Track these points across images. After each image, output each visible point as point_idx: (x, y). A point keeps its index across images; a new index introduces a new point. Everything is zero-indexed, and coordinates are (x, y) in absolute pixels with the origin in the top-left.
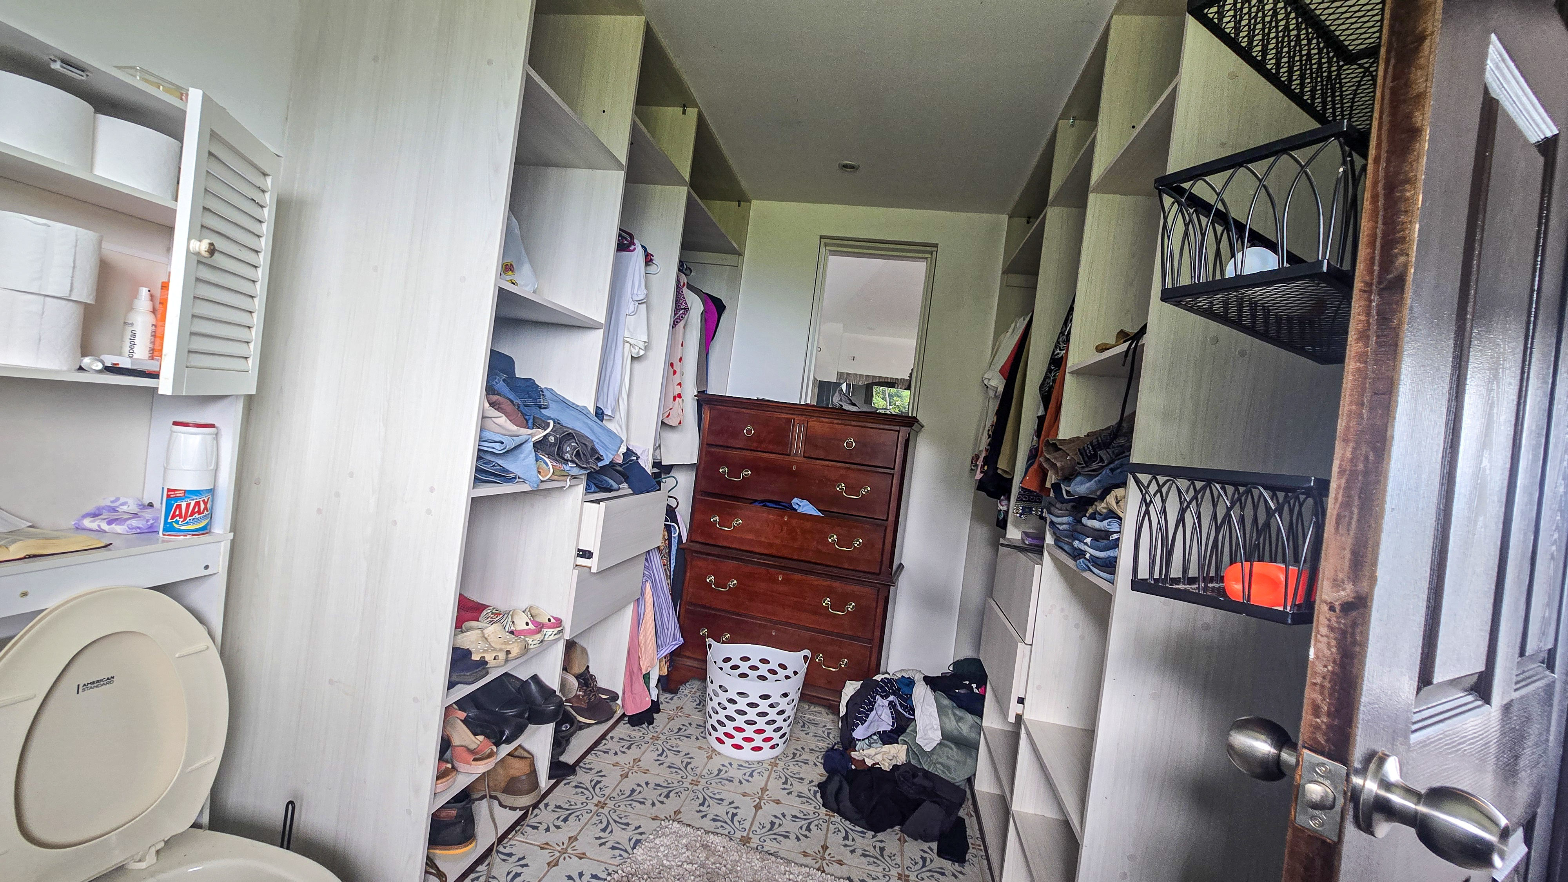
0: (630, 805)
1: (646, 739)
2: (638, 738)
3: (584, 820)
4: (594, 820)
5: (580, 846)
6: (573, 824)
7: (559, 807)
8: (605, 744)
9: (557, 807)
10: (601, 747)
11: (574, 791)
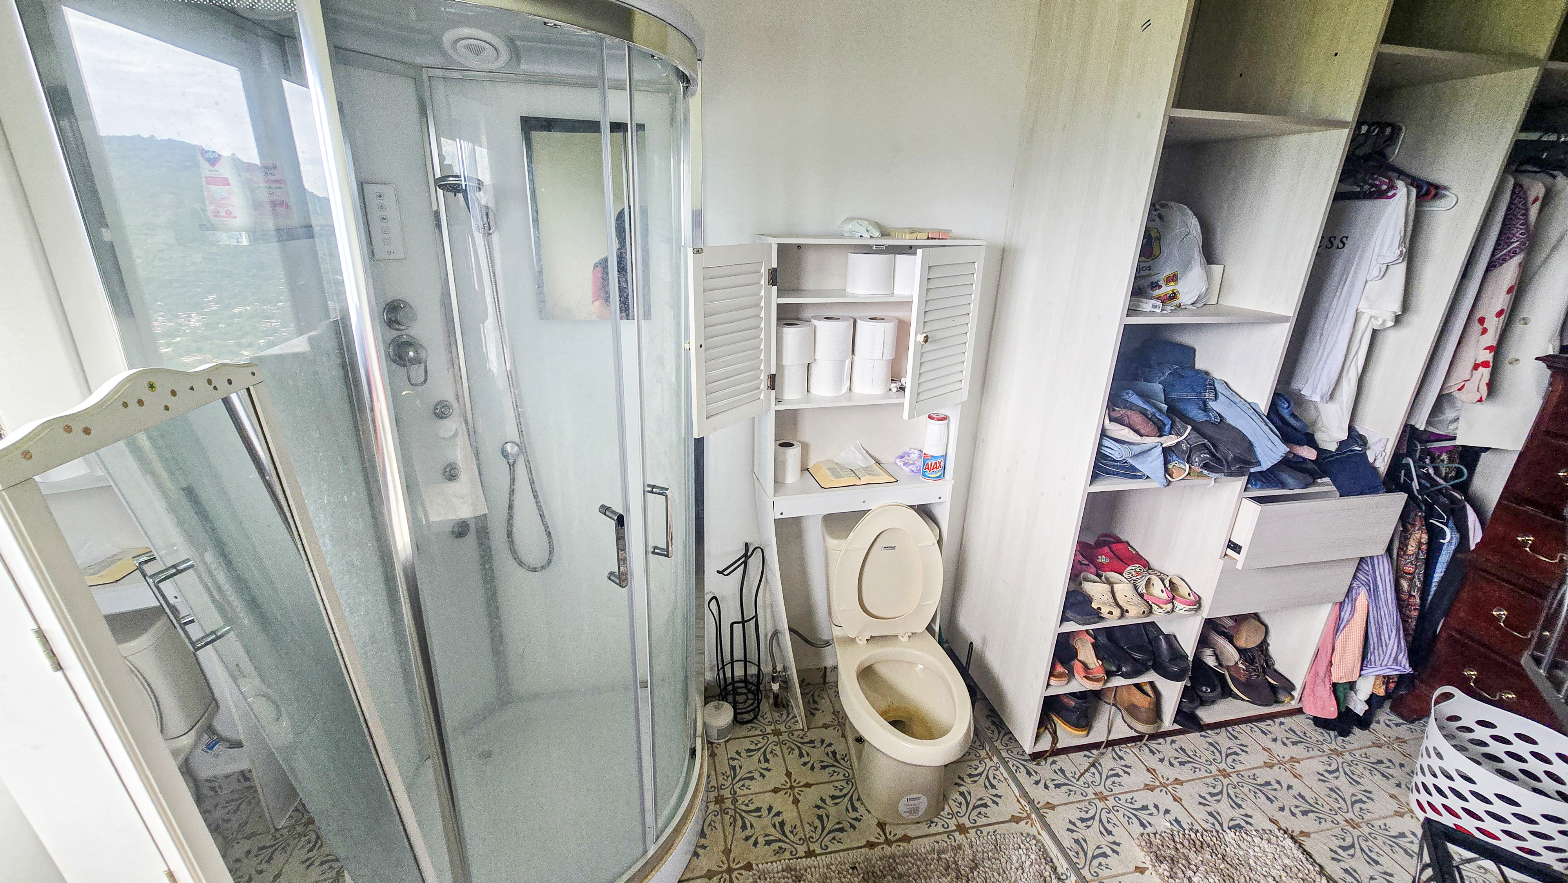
0: (1255, 793)
1: (1325, 747)
2: (1314, 740)
3: (1198, 774)
4: (1208, 781)
5: (1181, 791)
6: (1188, 771)
7: (1184, 750)
8: (1269, 725)
9: (1181, 748)
10: (1262, 725)
11: (1206, 746)
